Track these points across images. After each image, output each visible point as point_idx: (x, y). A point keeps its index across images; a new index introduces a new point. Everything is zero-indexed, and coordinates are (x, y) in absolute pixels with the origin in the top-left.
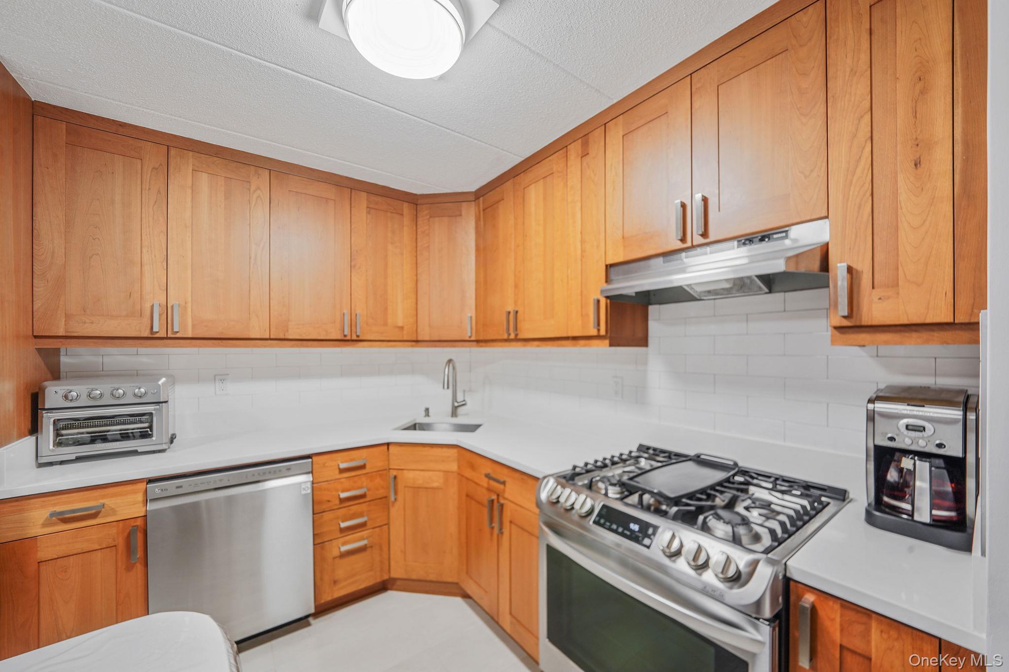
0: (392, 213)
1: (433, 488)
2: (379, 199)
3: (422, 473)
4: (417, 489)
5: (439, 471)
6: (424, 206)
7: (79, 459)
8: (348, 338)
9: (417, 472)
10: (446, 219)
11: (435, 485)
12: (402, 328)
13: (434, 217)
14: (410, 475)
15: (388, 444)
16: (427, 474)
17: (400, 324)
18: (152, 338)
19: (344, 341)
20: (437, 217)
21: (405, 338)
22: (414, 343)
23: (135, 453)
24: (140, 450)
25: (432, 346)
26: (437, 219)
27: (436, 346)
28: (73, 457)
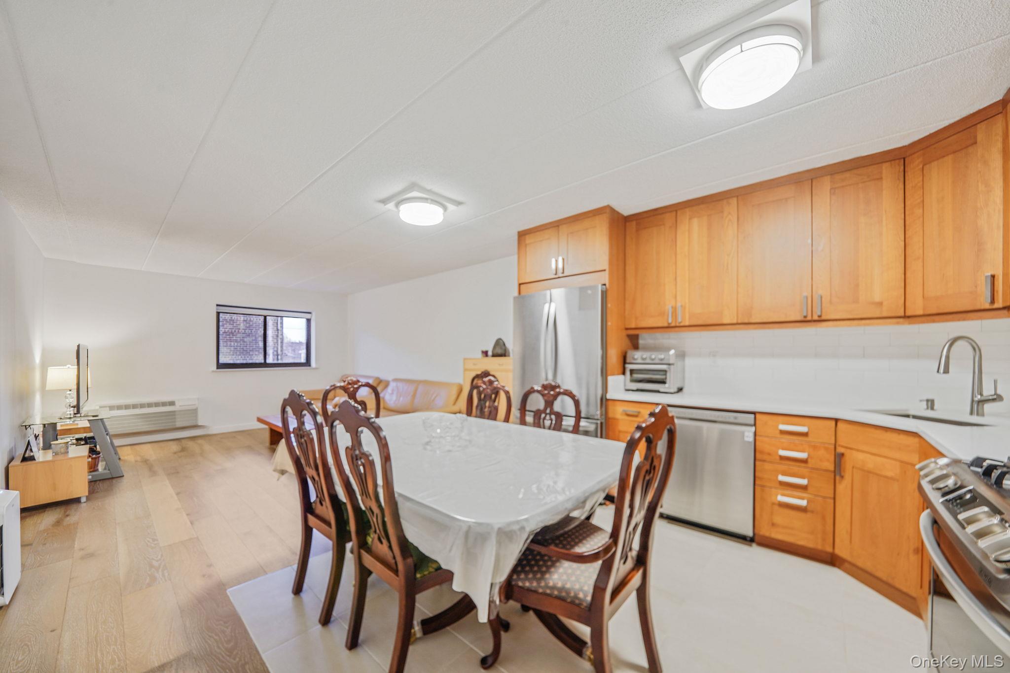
0: (864, 182)
1: (886, 477)
2: (847, 175)
3: (873, 457)
4: (868, 473)
5: (895, 460)
6: (916, 155)
7: (638, 390)
8: (809, 318)
9: (869, 456)
10: (949, 159)
11: (890, 474)
12: (880, 304)
13: (930, 162)
14: (860, 456)
15: (837, 420)
16: (879, 459)
17: (877, 299)
18: (669, 327)
19: (805, 321)
20: (934, 161)
21: (885, 314)
22: (901, 320)
23: (658, 392)
24: (662, 390)
25: (928, 322)
26: (935, 164)
27: (934, 321)
28: (635, 388)
